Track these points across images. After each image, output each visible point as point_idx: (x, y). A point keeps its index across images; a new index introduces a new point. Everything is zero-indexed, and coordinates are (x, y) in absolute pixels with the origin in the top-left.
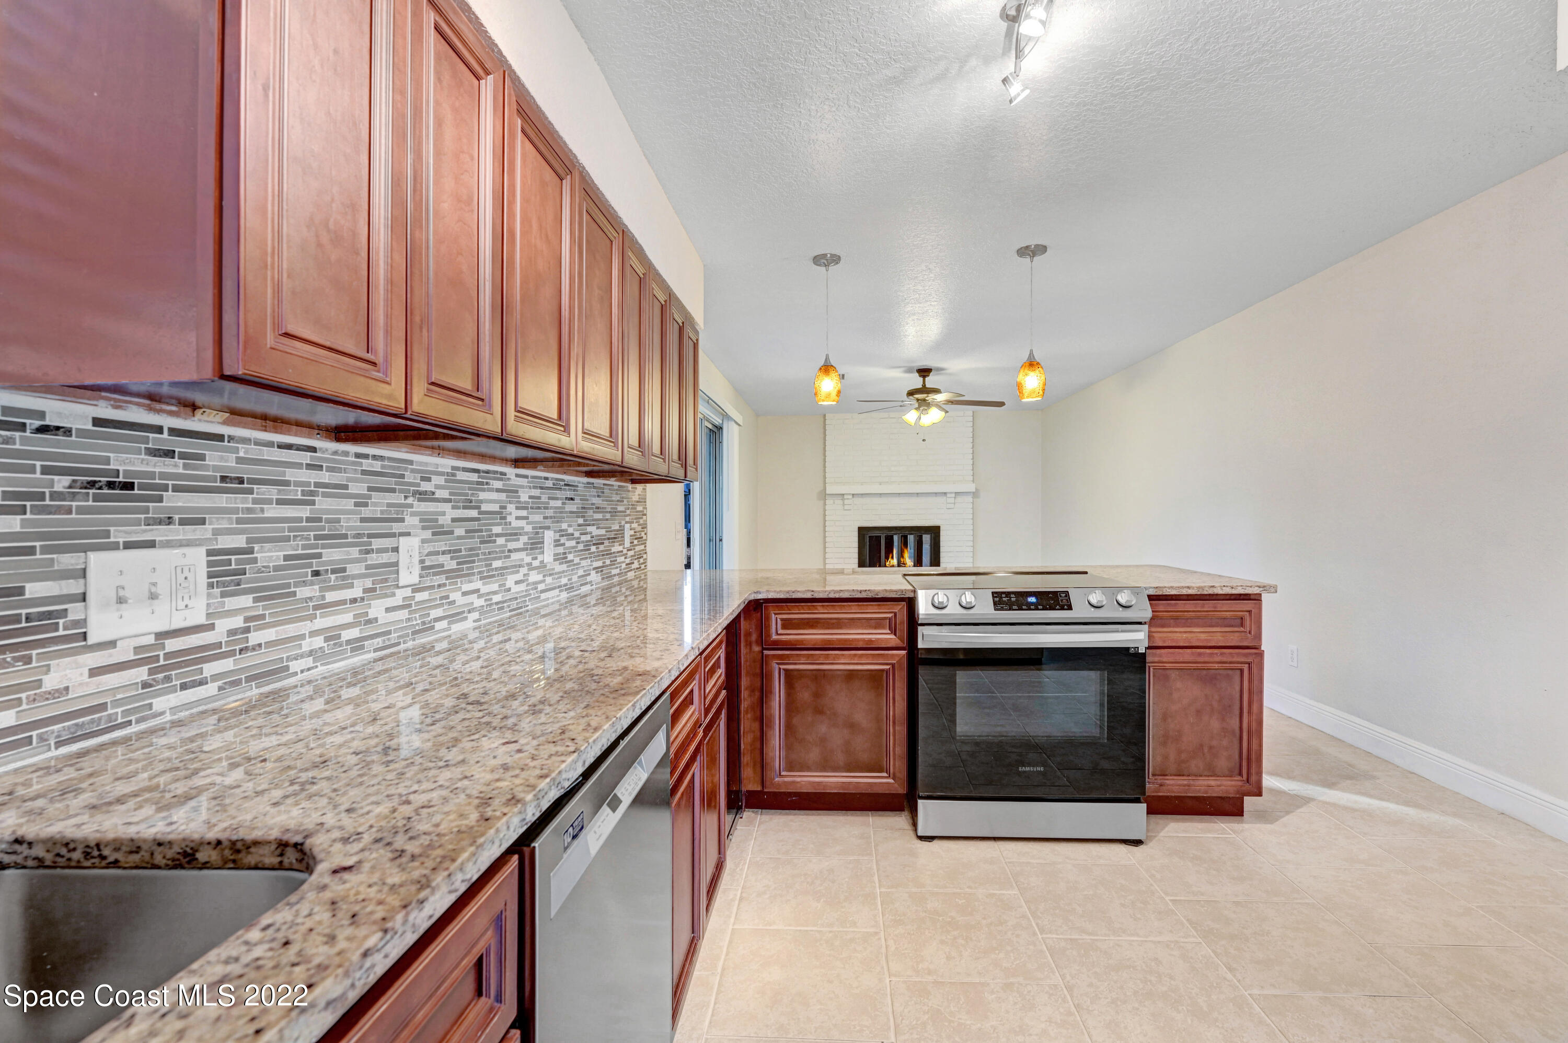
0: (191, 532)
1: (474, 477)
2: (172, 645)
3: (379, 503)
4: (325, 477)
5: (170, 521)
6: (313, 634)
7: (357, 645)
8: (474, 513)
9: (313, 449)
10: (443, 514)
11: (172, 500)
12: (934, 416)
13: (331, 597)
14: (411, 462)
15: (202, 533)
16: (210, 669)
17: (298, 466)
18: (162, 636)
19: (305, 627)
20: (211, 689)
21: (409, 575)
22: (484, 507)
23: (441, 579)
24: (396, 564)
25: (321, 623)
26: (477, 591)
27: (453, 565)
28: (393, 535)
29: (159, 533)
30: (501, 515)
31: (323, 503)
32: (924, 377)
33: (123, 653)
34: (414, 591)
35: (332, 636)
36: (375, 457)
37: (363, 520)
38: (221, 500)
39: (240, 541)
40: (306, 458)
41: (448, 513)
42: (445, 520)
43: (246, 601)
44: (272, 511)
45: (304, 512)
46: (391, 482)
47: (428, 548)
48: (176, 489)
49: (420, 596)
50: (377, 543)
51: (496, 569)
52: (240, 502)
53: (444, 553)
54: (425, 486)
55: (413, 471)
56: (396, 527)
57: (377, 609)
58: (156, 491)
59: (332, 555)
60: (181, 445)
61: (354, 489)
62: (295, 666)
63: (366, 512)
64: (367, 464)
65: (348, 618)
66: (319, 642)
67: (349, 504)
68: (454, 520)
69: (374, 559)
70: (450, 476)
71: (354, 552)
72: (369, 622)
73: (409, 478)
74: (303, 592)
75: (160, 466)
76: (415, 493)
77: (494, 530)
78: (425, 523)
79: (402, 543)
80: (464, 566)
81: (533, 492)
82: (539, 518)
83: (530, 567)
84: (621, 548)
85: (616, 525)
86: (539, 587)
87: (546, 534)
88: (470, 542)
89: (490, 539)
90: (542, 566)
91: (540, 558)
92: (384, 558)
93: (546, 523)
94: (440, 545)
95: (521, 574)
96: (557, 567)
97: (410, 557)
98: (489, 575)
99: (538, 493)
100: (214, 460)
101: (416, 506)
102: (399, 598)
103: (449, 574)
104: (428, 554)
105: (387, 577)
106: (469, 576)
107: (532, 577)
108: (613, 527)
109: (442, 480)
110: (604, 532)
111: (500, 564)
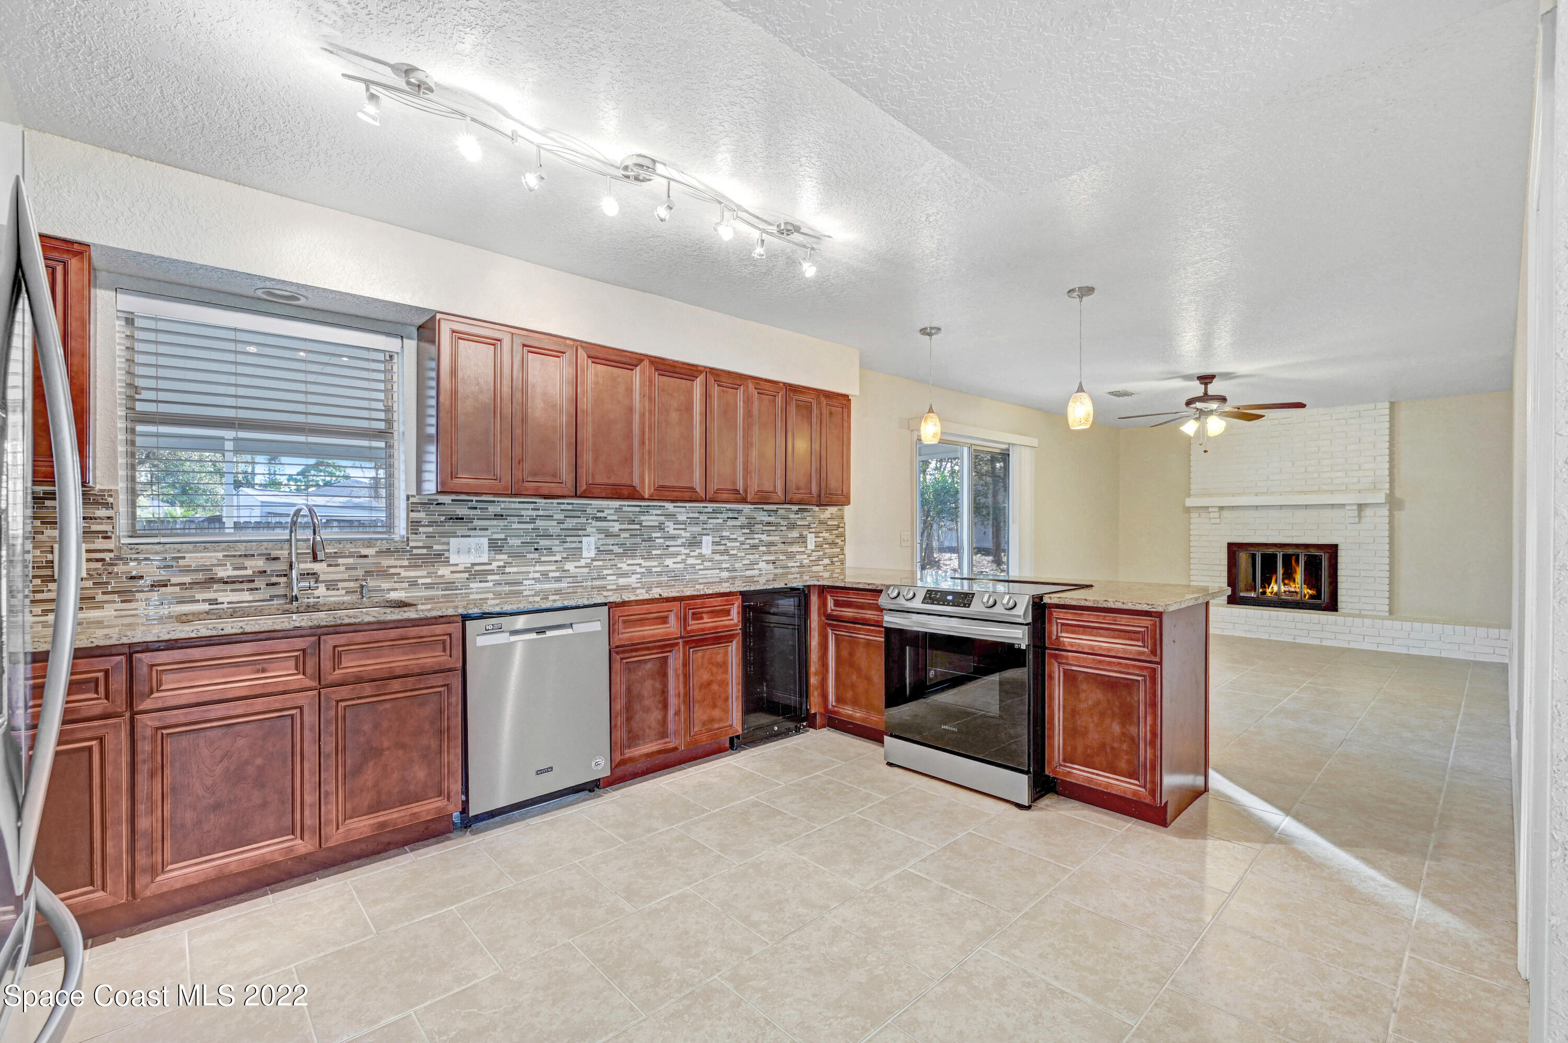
0: (482, 533)
1: (638, 509)
2: (477, 568)
4: (541, 512)
5: (475, 529)
6: (534, 572)
7: (558, 580)
8: (638, 527)
9: (536, 503)
10: (614, 527)
11: (477, 523)
12: (1216, 425)
13: (543, 559)
14: (591, 505)
15: (486, 533)
16: (490, 578)
17: (528, 509)
18: (473, 565)
19: (532, 569)
20: (490, 584)
21: (589, 553)
22: (644, 524)
23: (613, 557)
24: (581, 548)
25: (538, 568)
26: (640, 564)
27: (621, 550)
28: (580, 536)
29: (472, 533)
30: (661, 527)
31: (539, 523)
32: (1206, 384)
33: (460, 568)
34: (592, 560)
35: (545, 574)
36: (568, 504)
37: (561, 529)
38: (495, 522)
39: (502, 536)
40: (532, 506)
41: (616, 527)
42: (615, 530)
43: (505, 557)
44: (515, 526)
45: (530, 526)
46: (579, 514)
47: (601, 542)
48: (478, 519)
49: (595, 563)
50: (568, 539)
51: (656, 554)
52: (502, 523)
53: (613, 545)
54: (599, 515)
55: (591, 508)
56: (581, 532)
57: (569, 566)
58: (471, 520)
59: (544, 543)
60: (479, 505)
61: (557, 517)
63: (564, 526)
64: (563, 507)
65: (553, 568)
66: (537, 575)
67: (554, 523)
68: (620, 530)
69: (567, 545)
70: (619, 509)
71: (557, 542)
72: (565, 571)
73: (589, 511)
74: (530, 556)
75: (472, 512)
76: (593, 518)
77: (654, 535)
78: (600, 531)
79: (585, 539)
80: (628, 551)
81: (691, 515)
82: (697, 529)
83: (688, 555)
84: (803, 549)
85: (795, 534)
86: (697, 567)
87: (704, 538)
88: (634, 540)
89: (650, 539)
90: (701, 556)
91: (698, 551)
92: (574, 545)
93: (705, 532)
94: (611, 541)
95: (679, 559)
96: (717, 557)
97: (589, 546)
98: (649, 557)
99: (697, 515)
100: (492, 509)
101: (594, 523)
102: (583, 562)
103: (617, 555)
104: (602, 545)
105: (576, 553)
106: (633, 557)
107: (690, 561)
108: (790, 535)
109: (612, 511)
110: (777, 538)
111: (659, 552)
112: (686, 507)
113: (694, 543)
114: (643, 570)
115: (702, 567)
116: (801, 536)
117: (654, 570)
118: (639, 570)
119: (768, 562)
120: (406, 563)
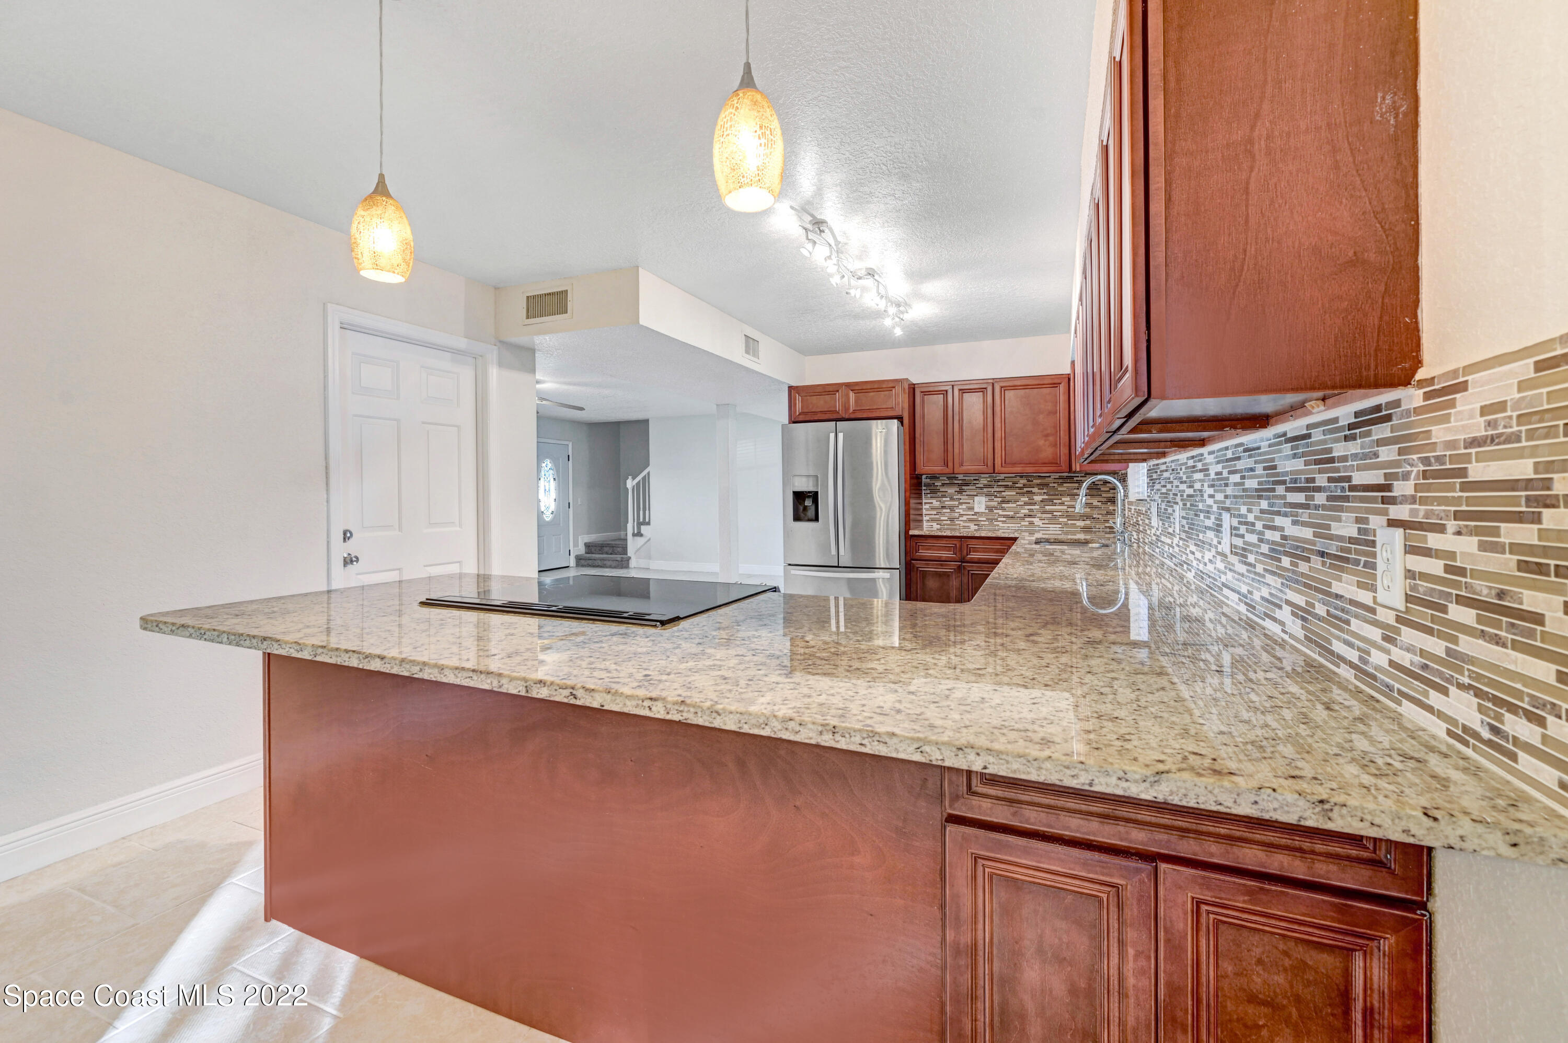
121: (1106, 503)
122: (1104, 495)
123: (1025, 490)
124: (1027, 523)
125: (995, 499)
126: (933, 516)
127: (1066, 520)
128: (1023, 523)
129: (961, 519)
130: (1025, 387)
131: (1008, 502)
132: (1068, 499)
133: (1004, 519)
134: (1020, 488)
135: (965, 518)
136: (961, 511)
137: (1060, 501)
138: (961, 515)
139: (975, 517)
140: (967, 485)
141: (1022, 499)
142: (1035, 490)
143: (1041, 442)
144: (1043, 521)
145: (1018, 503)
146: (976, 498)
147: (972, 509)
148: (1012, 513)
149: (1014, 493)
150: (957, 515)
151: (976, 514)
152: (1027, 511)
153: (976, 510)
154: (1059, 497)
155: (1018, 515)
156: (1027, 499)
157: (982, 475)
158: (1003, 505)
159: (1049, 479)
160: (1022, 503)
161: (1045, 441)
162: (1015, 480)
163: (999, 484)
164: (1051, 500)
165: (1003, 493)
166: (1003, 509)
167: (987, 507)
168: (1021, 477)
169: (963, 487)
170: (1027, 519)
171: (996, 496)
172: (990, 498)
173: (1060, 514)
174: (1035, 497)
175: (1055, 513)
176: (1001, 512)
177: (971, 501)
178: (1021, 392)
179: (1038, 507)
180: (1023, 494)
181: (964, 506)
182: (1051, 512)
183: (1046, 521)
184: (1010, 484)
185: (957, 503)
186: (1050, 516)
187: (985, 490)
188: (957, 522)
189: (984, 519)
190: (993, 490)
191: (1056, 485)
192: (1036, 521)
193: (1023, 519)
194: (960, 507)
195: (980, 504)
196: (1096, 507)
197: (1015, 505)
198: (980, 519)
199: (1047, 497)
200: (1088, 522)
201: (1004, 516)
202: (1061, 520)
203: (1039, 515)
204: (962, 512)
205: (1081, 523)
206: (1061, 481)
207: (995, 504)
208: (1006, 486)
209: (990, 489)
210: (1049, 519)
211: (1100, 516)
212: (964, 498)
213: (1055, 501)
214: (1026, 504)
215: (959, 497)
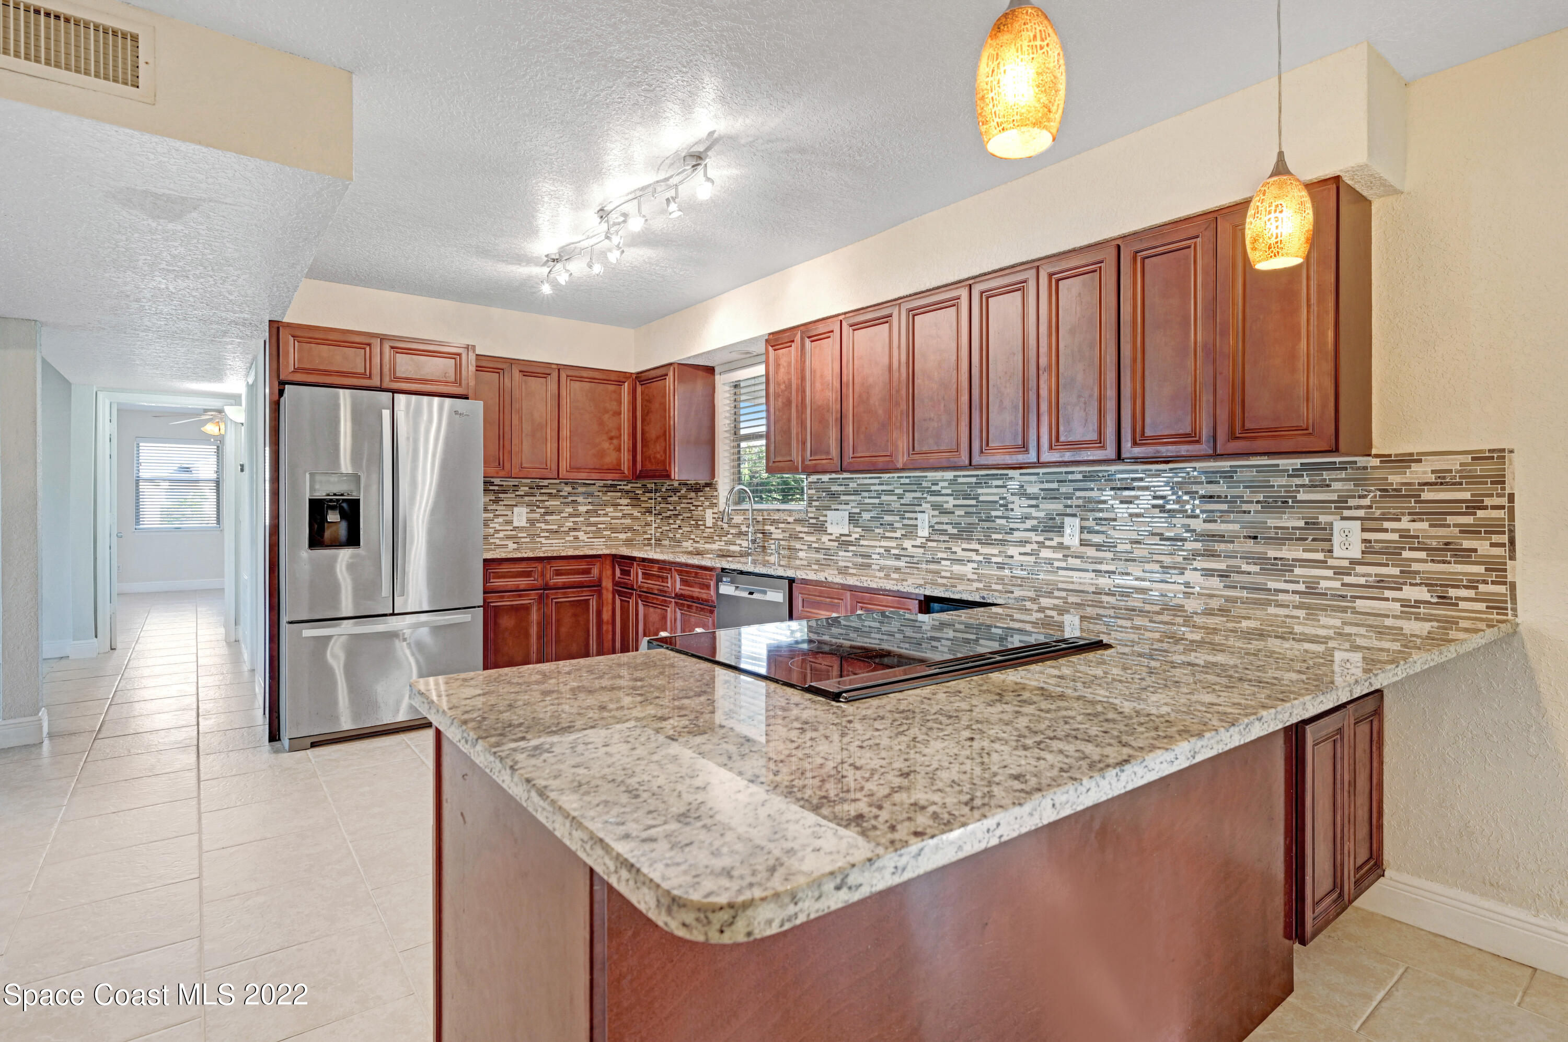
0: (844, 507)
1: (974, 480)
2: (843, 538)
3: (909, 497)
4: (884, 488)
5: (842, 503)
6: (880, 547)
7: (898, 557)
8: (973, 502)
9: (881, 477)
10: (947, 502)
11: (843, 498)
13: (887, 534)
14: (926, 477)
15: (848, 507)
16: (851, 548)
17: (875, 484)
18: (841, 535)
19: (877, 543)
20: (850, 554)
21: (924, 532)
22: (981, 498)
23: (946, 538)
24: (916, 526)
25: (883, 543)
26: (977, 551)
27: (955, 531)
28: (916, 512)
29: (840, 507)
31: (884, 498)
33: (833, 537)
34: (926, 540)
35: (887, 550)
36: (906, 477)
37: (901, 505)
38: (853, 498)
39: (857, 510)
40: (879, 481)
41: (950, 502)
42: (949, 506)
43: (859, 530)
44: (867, 501)
45: (877, 501)
46: (917, 487)
47: (935, 520)
48: (844, 494)
49: (930, 544)
50: (907, 515)
51: (995, 540)
52: (858, 498)
53: (947, 524)
54: (934, 488)
55: (926, 481)
56: (917, 509)
57: (907, 544)
58: (839, 495)
59: (888, 518)
60: (844, 482)
61: (897, 491)
62: (874, 556)
63: (903, 501)
64: (903, 481)
65: (894, 544)
66: (882, 551)
67: (895, 498)
68: (954, 506)
69: (906, 522)
70: (953, 482)
71: (897, 518)
72: (903, 549)
73: (925, 484)
74: (877, 531)
75: (839, 488)
76: (928, 492)
77: (994, 513)
78: (935, 506)
79: (919, 515)
80: (964, 533)
81: (1047, 486)
82: (1057, 506)
83: (1041, 544)
84: (1320, 556)
85: (1292, 521)
86: (1056, 564)
87: (1067, 520)
88: (969, 520)
89: (989, 519)
90: (1061, 546)
91: (1057, 540)
92: (911, 522)
93: (1069, 511)
94: (945, 519)
95: (1028, 549)
96: (1091, 552)
97: (924, 522)
98: (987, 542)
99: (1055, 485)
100: (853, 485)
101: (930, 498)
102: (918, 542)
103: (952, 536)
104: (937, 523)
105: (910, 532)
106: (969, 539)
107: (1045, 553)
108: (1271, 522)
109: (946, 484)
110: (1237, 527)
111: (999, 537)
112: (1038, 474)
113: (1053, 526)
114: (980, 558)
115: (1063, 564)
116: (1312, 524)
117: (994, 559)
118: (975, 557)
119: (1208, 573)
120: (806, 530)
121: (643, 514)
122: (643, 505)
123: (570, 499)
124: (572, 538)
125: (538, 510)
126: (510, 533)
127: (609, 533)
128: (567, 538)
129: (496, 535)
130: (592, 380)
131: (552, 513)
132: (611, 509)
133: (547, 534)
134: (565, 497)
135: (501, 535)
136: (497, 526)
137: (603, 512)
138: (497, 531)
139: (514, 533)
140: (505, 492)
141: (567, 510)
142: (580, 499)
143: (606, 445)
144: (588, 536)
145: (562, 515)
146: (516, 509)
147: (510, 522)
148: (556, 527)
149: (558, 503)
150: (491, 531)
151: (515, 528)
152: (571, 524)
153: (516, 524)
154: (603, 507)
155: (562, 529)
156: (571, 510)
157: (524, 481)
158: (547, 517)
159: (594, 487)
160: (567, 515)
161: (610, 444)
162: (559, 487)
163: (542, 491)
164: (596, 511)
165: (546, 503)
166: (547, 522)
167: (528, 520)
168: (566, 484)
169: (500, 495)
170: (572, 534)
171: (538, 507)
172: (532, 508)
173: (603, 526)
174: (580, 508)
175: (599, 526)
176: (543, 526)
177: (509, 513)
178: (587, 386)
179: (582, 519)
180: (567, 504)
181: (500, 520)
182: (595, 524)
183: (591, 535)
184: (554, 491)
185: (491, 515)
186: (594, 528)
187: (526, 498)
188: (492, 541)
189: (525, 535)
190: (534, 499)
191: (600, 494)
192: (580, 534)
193: (567, 533)
194: (496, 520)
195: (520, 516)
196: (637, 518)
197: (558, 517)
198: (520, 535)
199: (590, 507)
200: (629, 534)
201: (548, 531)
202: (605, 533)
203: (584, 528)
204: (498, 528)
205: (623, 536)
206: (605, 489)
207: (538, 516)
208: (550, 494)
209: (531, 498)
210: (593, 532)
211: (639, 528)
212: (501, 509)
213: (599, 512)
214: (571, 515)
215: (494, 507)
